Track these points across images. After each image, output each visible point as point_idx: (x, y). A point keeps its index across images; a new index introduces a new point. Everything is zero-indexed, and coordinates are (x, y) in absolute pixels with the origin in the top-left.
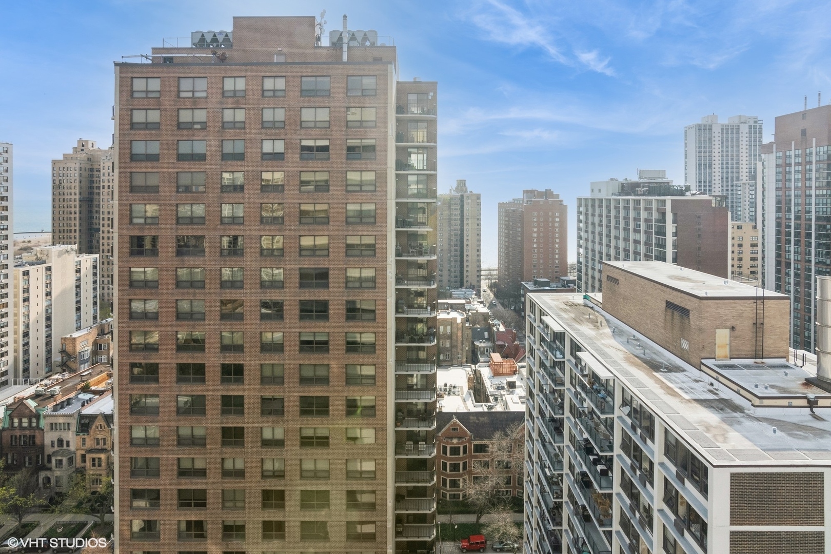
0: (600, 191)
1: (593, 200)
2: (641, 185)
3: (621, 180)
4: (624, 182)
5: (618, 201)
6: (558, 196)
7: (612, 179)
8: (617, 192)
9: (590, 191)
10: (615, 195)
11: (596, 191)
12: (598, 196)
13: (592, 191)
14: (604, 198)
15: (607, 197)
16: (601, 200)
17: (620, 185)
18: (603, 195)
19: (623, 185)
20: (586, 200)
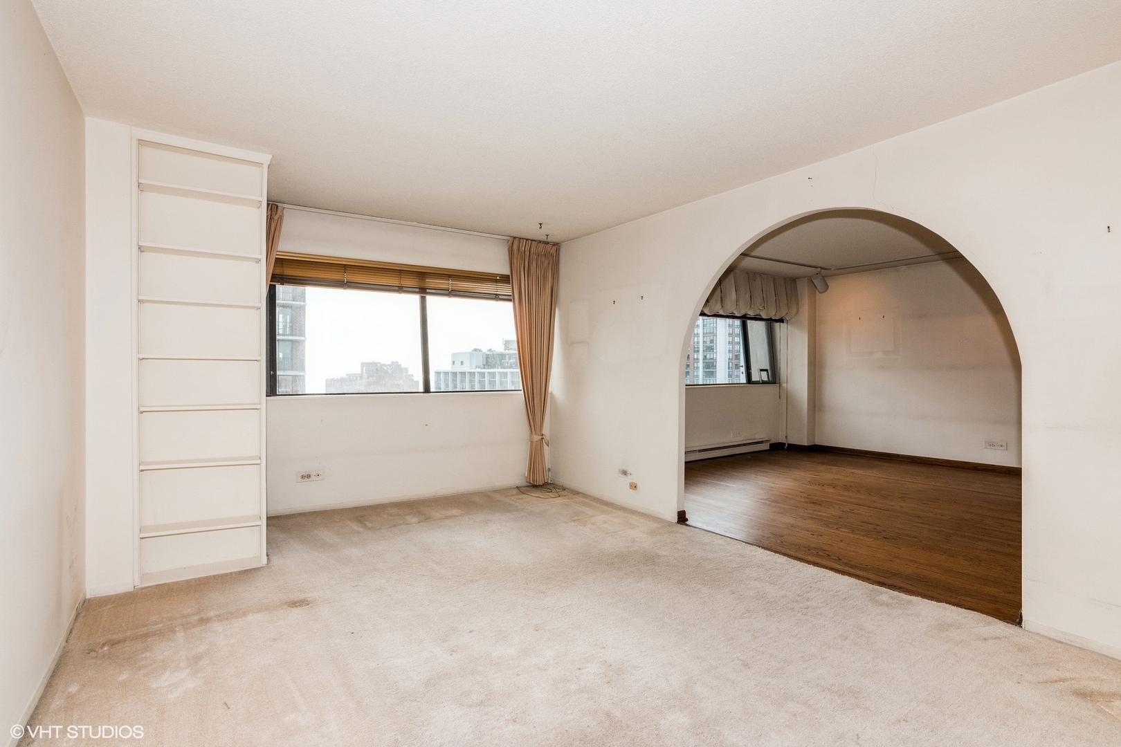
0: (462, 363)
1: (455, 374)
2: (507, 356)
3: (485, 350)
4: (489, 353)
5: (483, 375)
6: (406, 369)
7: (475, 350)
8: (481, 364)
9: (451, 363)
10: (480, 368)
11: (458, 363)
12: (459, 369)
13: (454, 363)
14: (467, 371)
15: (470, 371)
16: (463, 374)
17: (485, 356)
18: (466, 368)
19: (487, 357)
20: (447, 373)
